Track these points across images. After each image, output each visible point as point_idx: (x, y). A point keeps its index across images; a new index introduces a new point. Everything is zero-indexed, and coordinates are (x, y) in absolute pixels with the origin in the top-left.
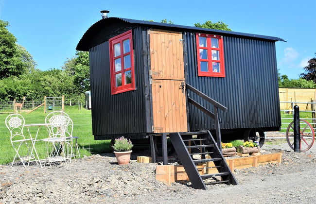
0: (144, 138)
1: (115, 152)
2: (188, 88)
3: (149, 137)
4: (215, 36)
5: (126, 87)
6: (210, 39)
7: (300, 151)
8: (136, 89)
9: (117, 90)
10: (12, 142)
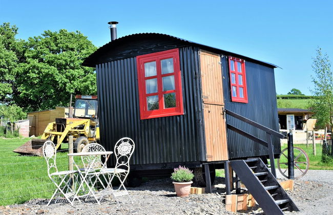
0: (197, 166)
1: (174, 183)
2: (227, 112)
3: (203, 166)
4: (240, 60)
5: (165, 111)
6: (237, 63)
7: (294, 178)
8: (184, 114)
9: (150, 114)
10: (49, 175)
